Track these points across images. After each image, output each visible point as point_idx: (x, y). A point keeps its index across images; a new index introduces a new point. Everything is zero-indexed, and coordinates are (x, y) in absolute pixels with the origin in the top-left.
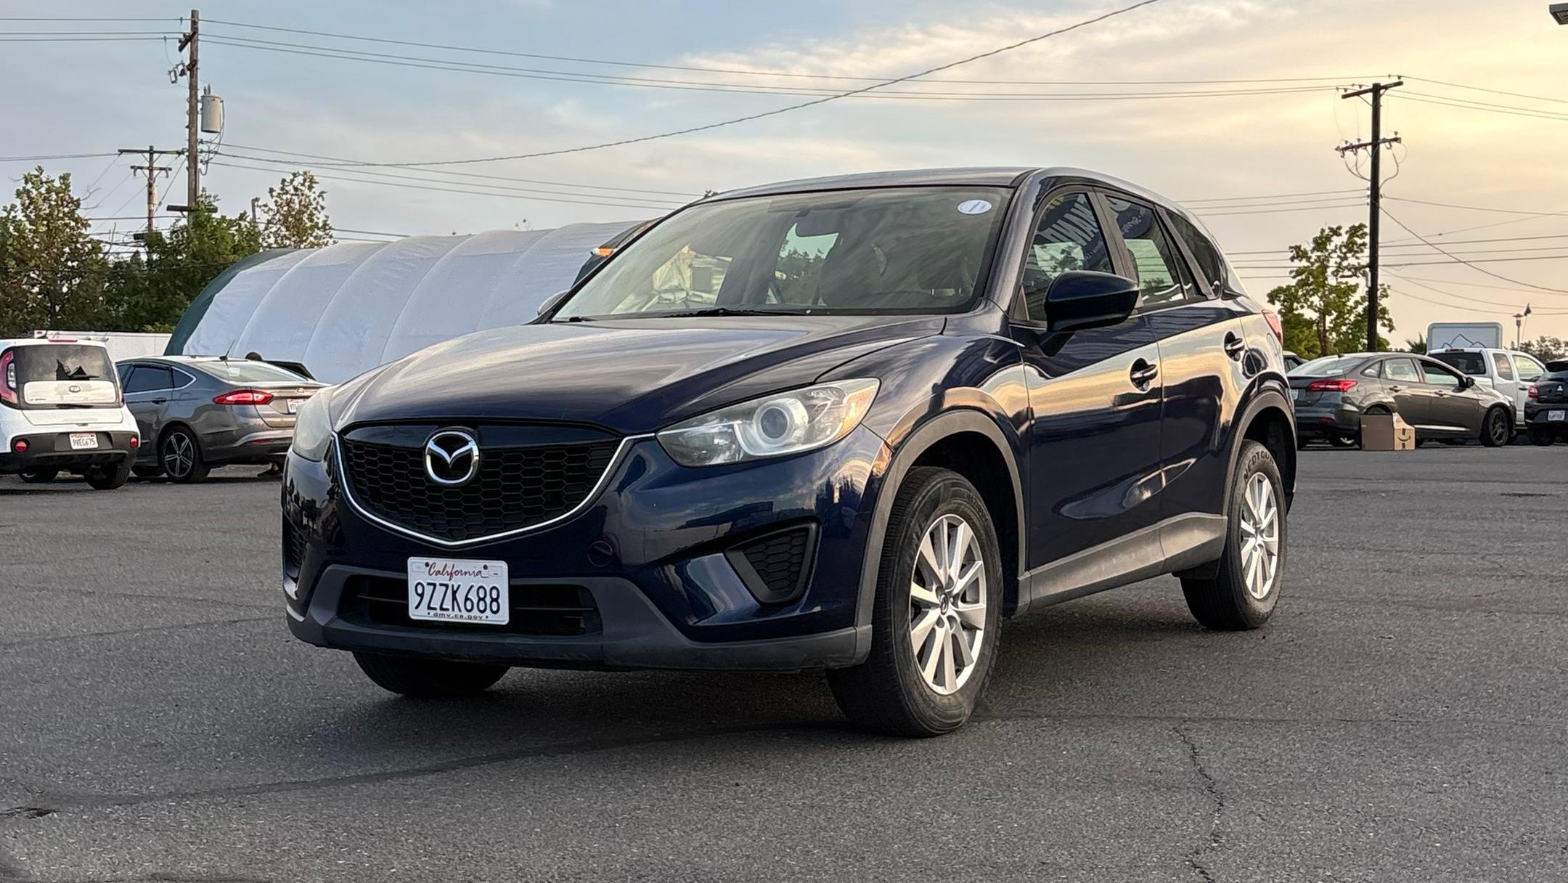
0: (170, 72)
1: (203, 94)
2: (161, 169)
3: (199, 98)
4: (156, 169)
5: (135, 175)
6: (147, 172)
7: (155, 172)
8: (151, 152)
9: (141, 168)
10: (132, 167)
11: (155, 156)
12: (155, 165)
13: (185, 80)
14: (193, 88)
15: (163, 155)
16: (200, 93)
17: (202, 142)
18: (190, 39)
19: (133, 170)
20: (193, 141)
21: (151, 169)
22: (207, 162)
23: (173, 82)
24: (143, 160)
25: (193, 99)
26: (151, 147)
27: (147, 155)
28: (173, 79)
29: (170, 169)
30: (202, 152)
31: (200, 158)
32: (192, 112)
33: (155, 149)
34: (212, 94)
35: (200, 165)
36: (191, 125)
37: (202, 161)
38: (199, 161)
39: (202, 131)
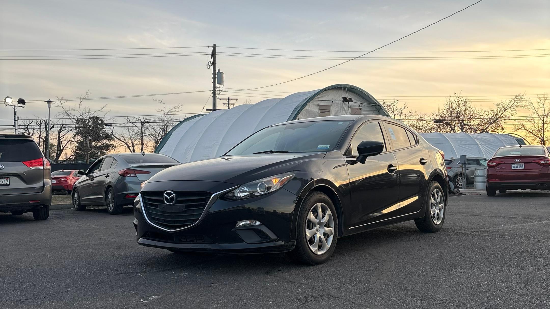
0: (207, 65)
1: (218, 71)
2: (231, 104)
3: (216, 73)
4: (230, 104)
5: (224, 106)
6: (227, 105)
7: (230, 105)
8: (229, 99)
9: (226, 104)
10: (223, 104)
11: (230, 100)
12: (230, 103)
13: (212, 68)
14: (214, 70)
15: (232, 100)
16: (217, 71)
17: (217, 88)
18: (214, 54)
19: (223, 105)
20: (214, 87)
21: (229, 104)
22: (219, 94)
23: (208, 68)
24: (226, 102)
25: (214, 74)
26: (229, 98)
27: (228, 100)
28: (208, 67)
29: (234, 104)
30: (217, 91)
31: (216, 93)
32: (214, 78)
33: (230, 98)
34: (220, 71)
35: (217, 95)
36: (214, 83)
37: (217, 94)
38: (216, 94)
39: (217, 84)
